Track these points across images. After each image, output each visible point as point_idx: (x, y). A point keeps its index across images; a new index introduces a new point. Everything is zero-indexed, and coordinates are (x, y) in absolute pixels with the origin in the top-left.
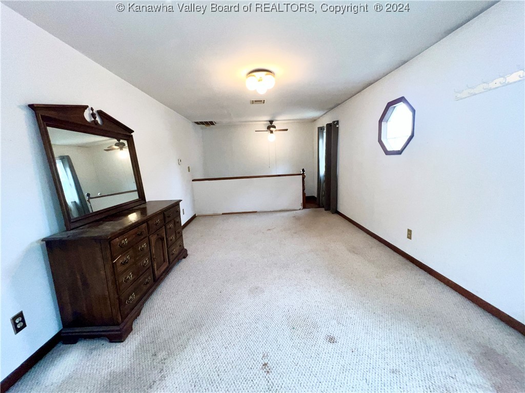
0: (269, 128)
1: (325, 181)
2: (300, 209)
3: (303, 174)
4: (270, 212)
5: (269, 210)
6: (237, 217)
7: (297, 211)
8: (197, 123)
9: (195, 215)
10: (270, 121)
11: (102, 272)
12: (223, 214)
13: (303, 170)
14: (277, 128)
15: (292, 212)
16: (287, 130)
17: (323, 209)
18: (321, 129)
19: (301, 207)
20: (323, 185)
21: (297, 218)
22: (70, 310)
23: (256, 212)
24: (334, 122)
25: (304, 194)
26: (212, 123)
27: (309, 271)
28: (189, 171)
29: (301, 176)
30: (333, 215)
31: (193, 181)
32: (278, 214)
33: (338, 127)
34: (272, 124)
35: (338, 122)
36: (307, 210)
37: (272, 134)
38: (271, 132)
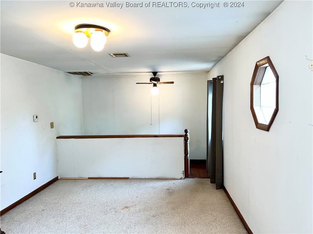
0: (152, 79)
1: (211, 146)
2: (181, 179)
3: (186, 135)
5: (144, 177)
7: (176, 181)
9: (58, 177)
10: (153, 73)
12: (89, 178)
13: (186, 131)
14: (161, 81)
16: (173, 83)
18: (210, 83)
19: (182, 176)
20: (210, 151)
23: (127, 178)
24: (218, 77)
28: (52, 127)
29: (183, 138)
31: (57, 138)
33: (223, 84)
34: (156, 77)
35: (222, 77)
36: (190, 181)
37: (155, 87)
38: (155, 85)
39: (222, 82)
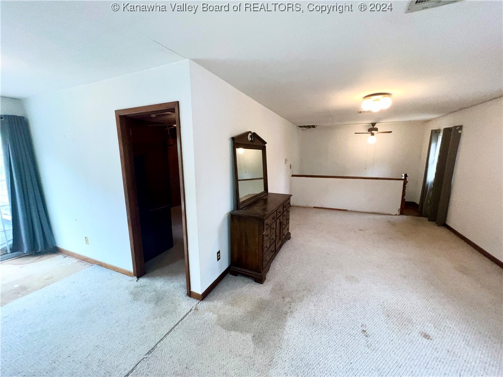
0: (370, 130)
1: (432, 189)
2: (396, 215)
3: (405, 180)
4: (362, 212)
5: (360, 211)
6: (328, 213)
7: (392, 216)
8: (301, 127)
10: (372, 124)
11: (257, 239)
12: (314, 207)
13: (406, 176)
14: (379, 131)
15: (387, 216)
16: (390, 132)
17: (426, 219)
18: (435, 133)
19: (398, 213)
20: (430, 194)
21: (393, 224)
22: (236, 256)
23: (346, 210)
24: (456, 127)
25: (403, 200)
26: (313, 127)
27: (405, 277)
28: (290, 168)
29: (403, 181)
30: (438, 227)
31: (293, 176)
32: (371, 216)
33: (460, 133)
34: (374, 127)
35: (461, 127)
36: (404, 217)
37: (373, 136)
38: (373, 134)
39: (459, 132)
